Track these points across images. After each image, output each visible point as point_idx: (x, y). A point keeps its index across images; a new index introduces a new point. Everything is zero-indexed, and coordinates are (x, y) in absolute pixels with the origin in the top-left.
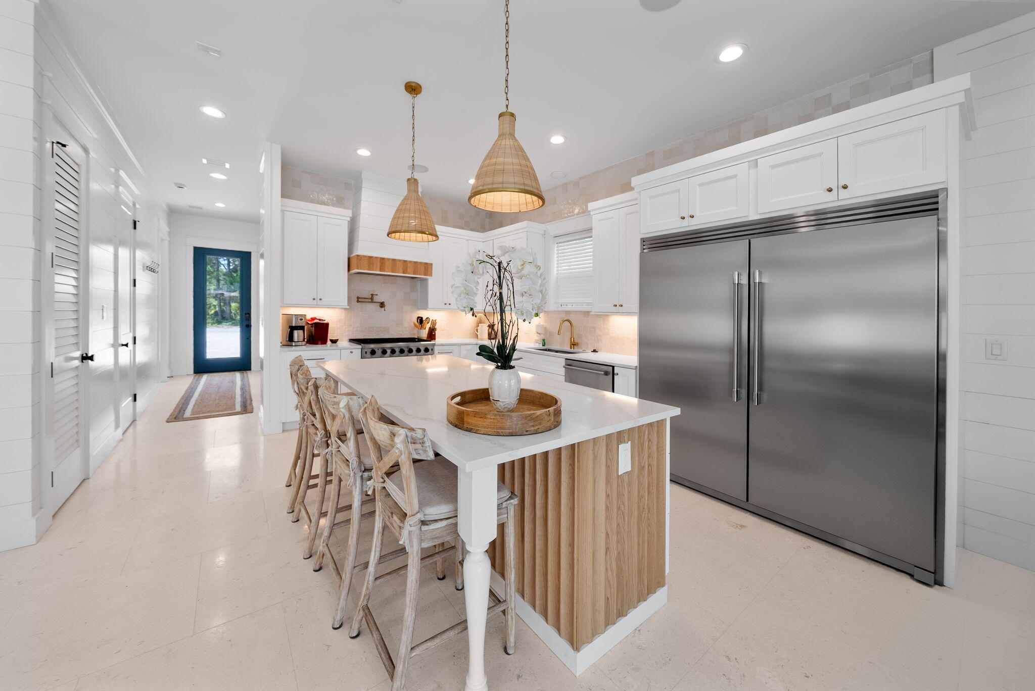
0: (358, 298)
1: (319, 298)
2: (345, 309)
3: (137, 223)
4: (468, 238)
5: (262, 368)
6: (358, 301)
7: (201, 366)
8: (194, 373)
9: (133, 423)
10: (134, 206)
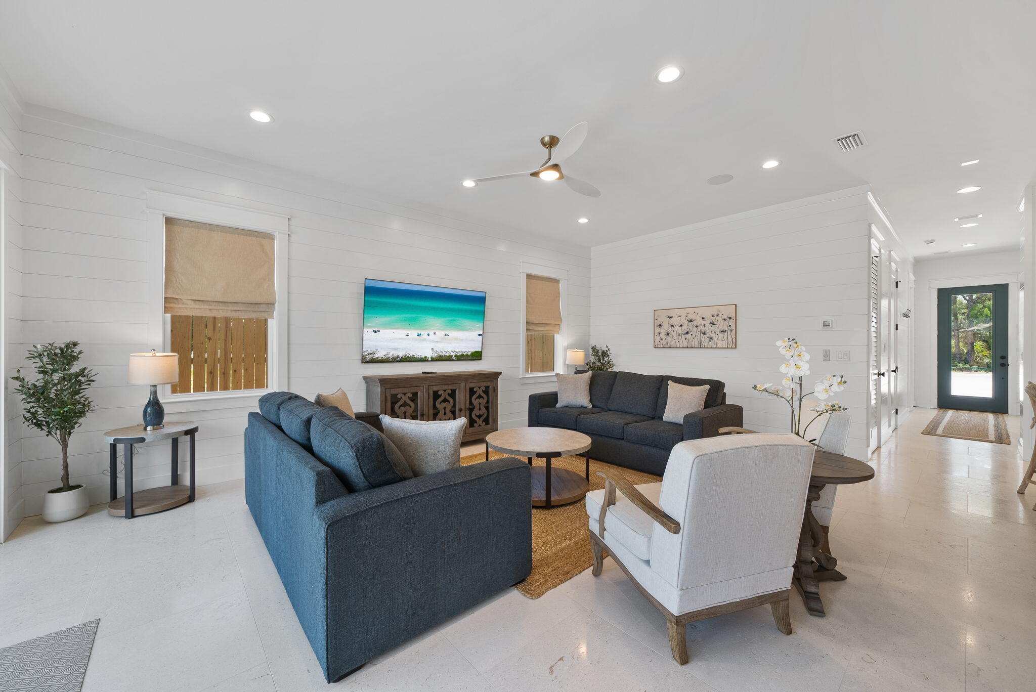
3: (899, 283)
5: (1022, 413)
7: (946, 401)
8: (938, 407)
9: (896, 428)
10: (897, 270)
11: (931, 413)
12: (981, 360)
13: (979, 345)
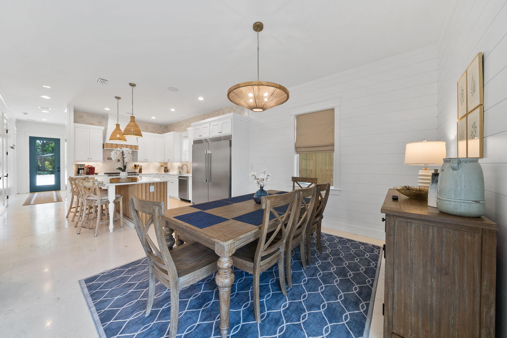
0: (108, 158)
1: (90, 158)
2: (102, 162)
3: (8, 131)
4: (155, 136)
5: (66, 189)
6: (108, 159)
7: (34, 189)
8: (30, 192)
9: (7, 206)
10: (7, 124)
11: (27, 195)
12: (48, 169)
13: (47, 163)
